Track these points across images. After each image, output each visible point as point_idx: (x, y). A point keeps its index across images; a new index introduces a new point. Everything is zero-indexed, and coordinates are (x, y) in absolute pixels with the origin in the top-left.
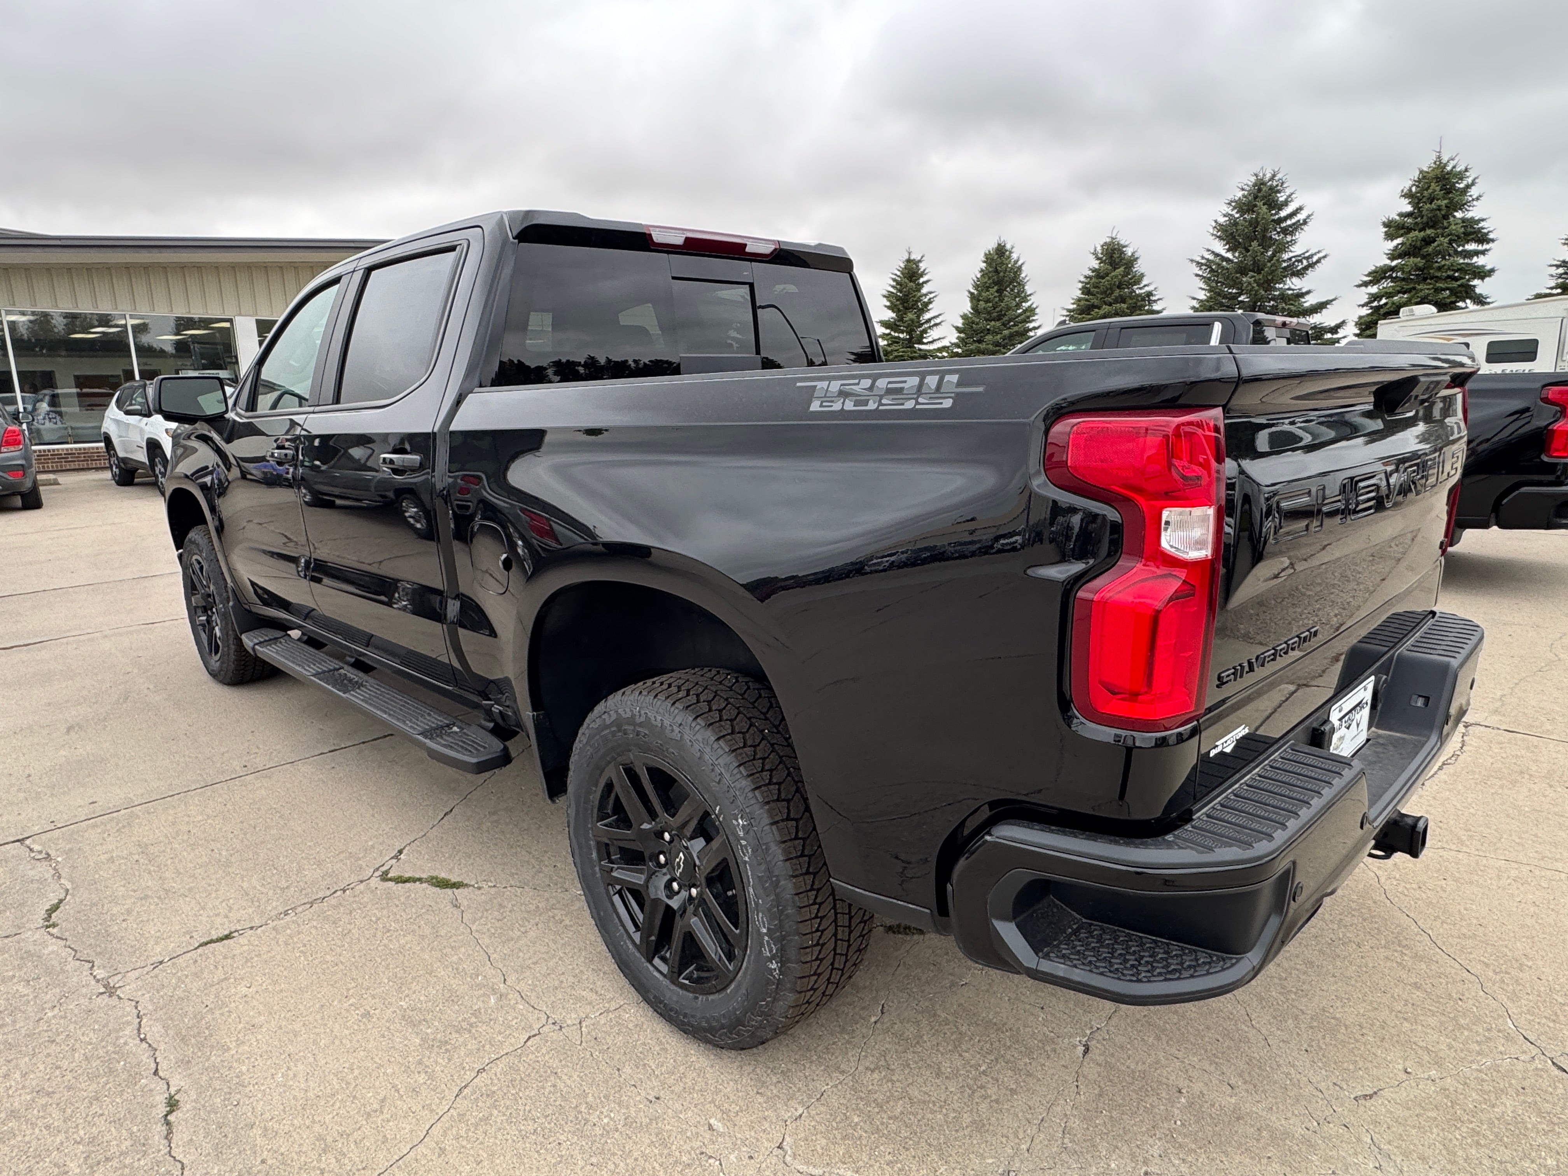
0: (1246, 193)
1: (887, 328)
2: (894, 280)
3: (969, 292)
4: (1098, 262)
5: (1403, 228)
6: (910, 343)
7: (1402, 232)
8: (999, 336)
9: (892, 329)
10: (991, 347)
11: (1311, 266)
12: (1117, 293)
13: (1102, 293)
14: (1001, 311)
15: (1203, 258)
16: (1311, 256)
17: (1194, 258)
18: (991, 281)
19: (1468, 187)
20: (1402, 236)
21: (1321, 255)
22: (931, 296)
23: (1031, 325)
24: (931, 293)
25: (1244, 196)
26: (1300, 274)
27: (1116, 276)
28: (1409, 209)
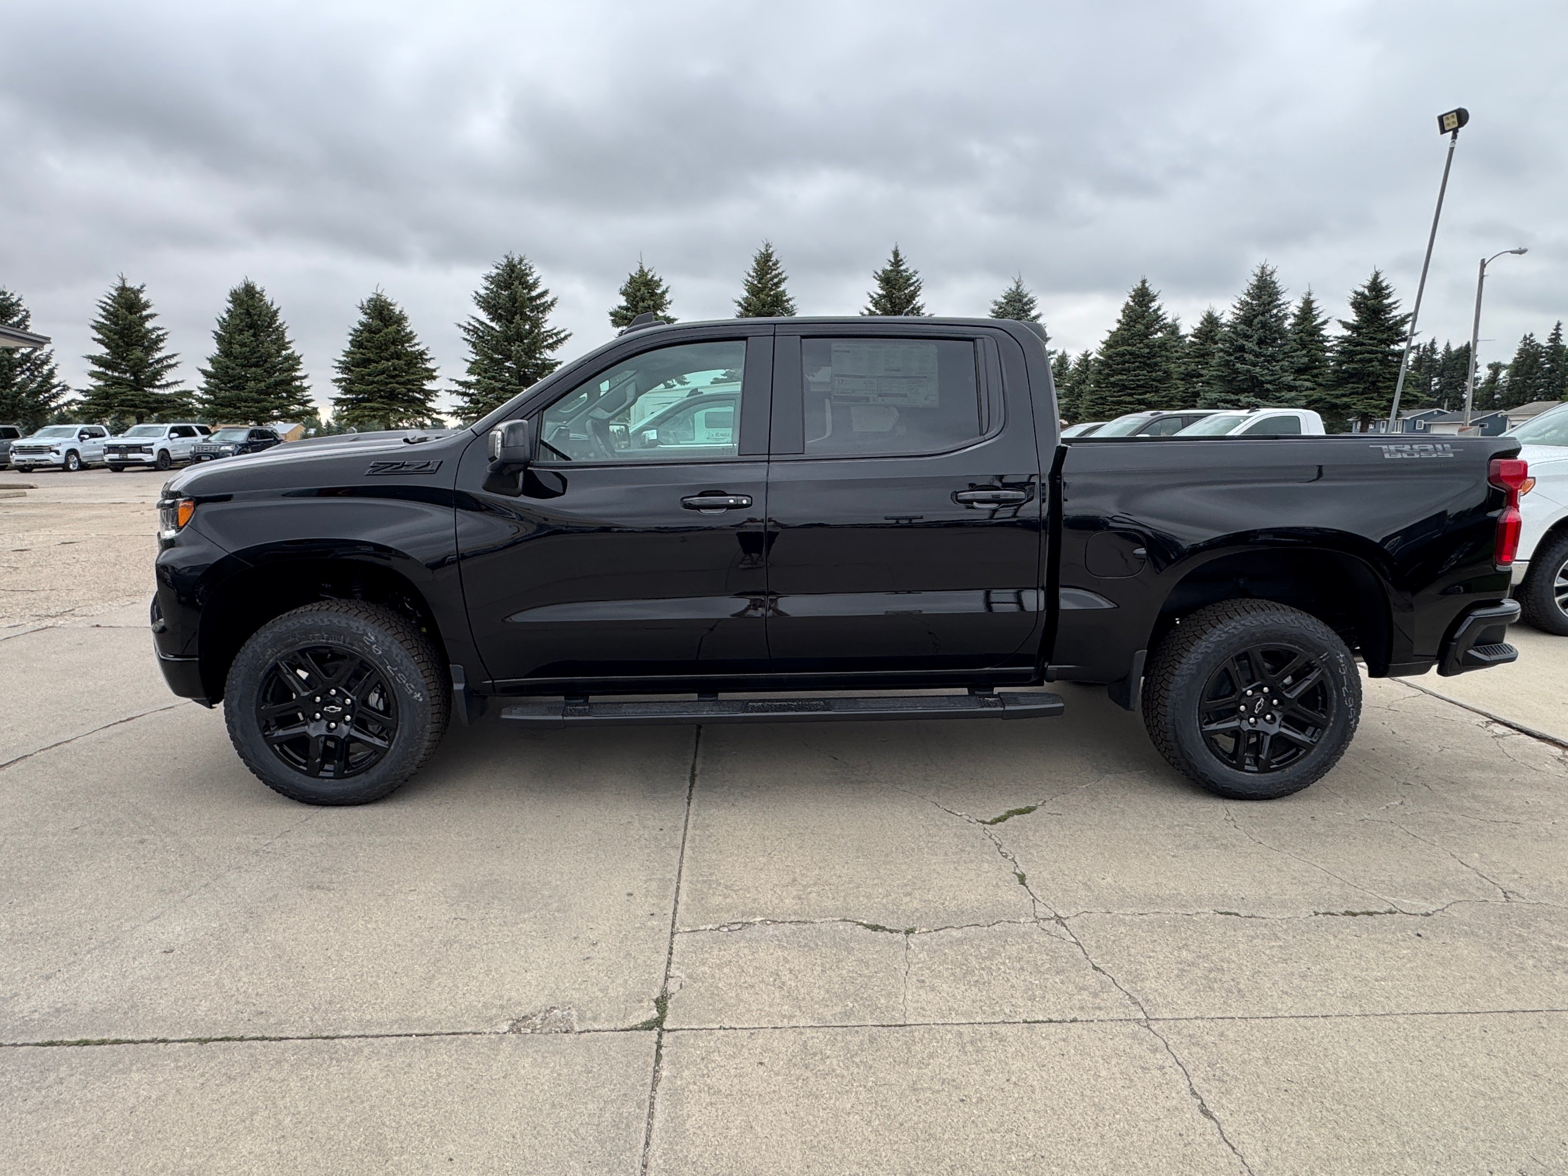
0: (501, 272)
1: (100, 366)
2: (104, 309)
3: (216, 333)
4: (366, 317)
5: (626, 319)
6: (138, 385)
7: (626, 321)
8: (263, 384)
9: (107, 368)
10: (255, 396)
11: (560, 341)
12: (392, 349)
13: (377, 348)
14: (260, 357)
15: (469, 324)
16: (559, 333)
17: (462, 324)
18: (244, 324)
19: (664, 293)
20: (626, 325)
21: (567, 333)
22: (160, 332)
23: (298, 374)
24: (159, 329)
25: (498, 274)
26: (551, 347)
27: (391, 333)
28: (624, 304)
